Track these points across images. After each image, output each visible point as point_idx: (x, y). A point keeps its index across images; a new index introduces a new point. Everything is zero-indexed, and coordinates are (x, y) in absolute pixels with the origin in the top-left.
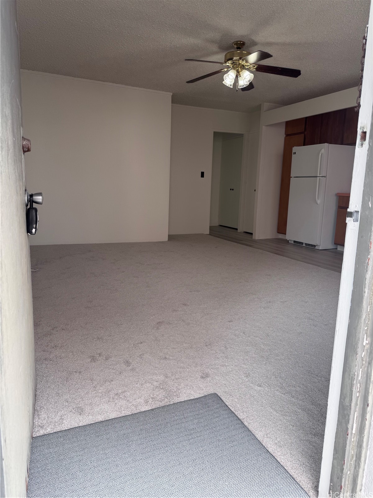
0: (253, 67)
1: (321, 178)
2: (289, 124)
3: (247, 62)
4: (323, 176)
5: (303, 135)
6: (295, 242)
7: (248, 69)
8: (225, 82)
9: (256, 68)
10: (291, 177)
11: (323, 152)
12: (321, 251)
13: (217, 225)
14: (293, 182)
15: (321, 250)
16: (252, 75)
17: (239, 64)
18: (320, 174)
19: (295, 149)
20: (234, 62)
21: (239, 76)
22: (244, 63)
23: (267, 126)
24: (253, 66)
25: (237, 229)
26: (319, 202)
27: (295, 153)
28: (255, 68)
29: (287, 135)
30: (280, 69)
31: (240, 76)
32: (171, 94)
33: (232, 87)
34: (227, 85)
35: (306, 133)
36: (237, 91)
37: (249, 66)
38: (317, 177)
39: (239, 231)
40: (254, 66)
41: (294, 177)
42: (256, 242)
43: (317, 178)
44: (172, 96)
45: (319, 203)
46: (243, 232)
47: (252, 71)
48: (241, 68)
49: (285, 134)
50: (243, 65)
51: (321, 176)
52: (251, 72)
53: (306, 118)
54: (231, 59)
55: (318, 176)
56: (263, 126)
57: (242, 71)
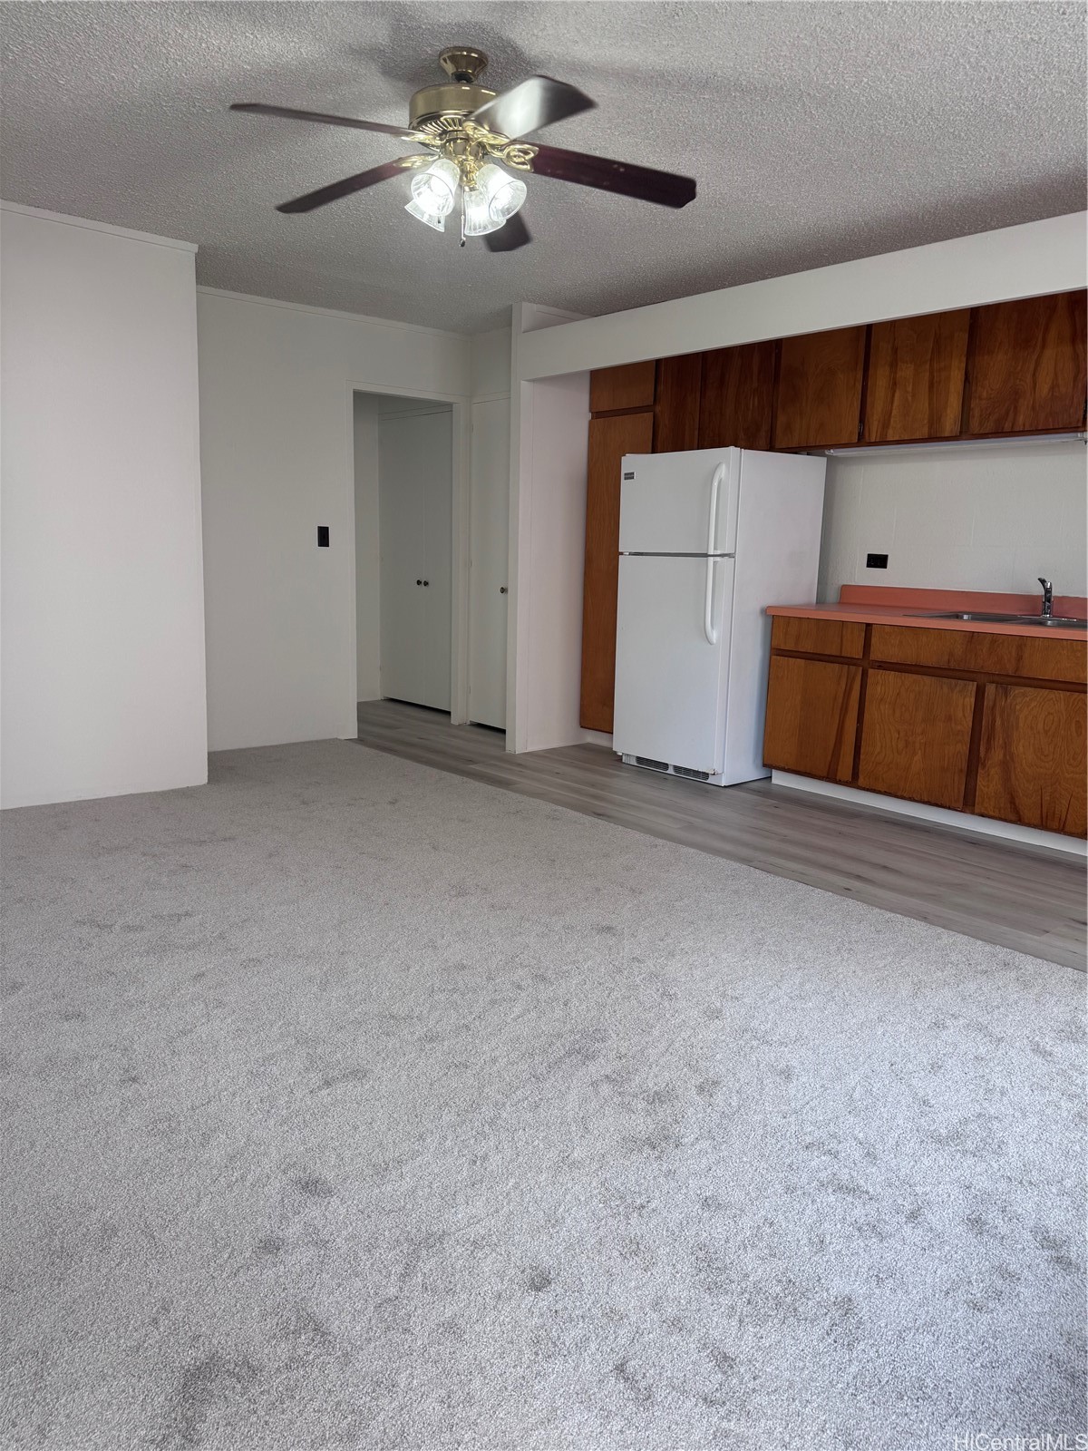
0: (519, 157)
1: (718, 559)
2: (600, 379)
3: (494, 130)
4: (726, 552)
5: (648, 416)
6: (639, 760)
7: (504, 164)
8: (416, 208)
9: (533, 162)
10: (622, 554)
11: (723, 475)
12: (727, 789)
13: (379, 697)
14: (628, 569)
15: (725, 787)
16: (521, 184)
17: (467, 139)
18: (715, 549)
19: (630, 462)
20: (445, 132)
21: (467, 189)
22: (483, 134)
23: (533, 381)
24: (520, 151)
25: (448, 713)
26: (714, 636)
27: (630, 476)
28: (527, 157)
29: (597, 414)
30: (622, 170)
31: (472, 189)
32: (195, 248)
33: (441, 229)
34: (424, 220)
35: (658, 409)
36: (463, 245)
37: (506, 151)
38: (706, 555)
39: (455, 720)
40: (526, 153)
41: (630, 554)
42: (519, 765)
43: (707, 561)
44: (197, 255)
45: (715, 641)
46: (469, 723)
47: (519, 169)
48: (476, 156)
49: (591, 411)
50: (481, 145)
51: (719, 552)
52: (516, 174)
53: (658, 362)
54: (432, 117)
55: (711, 552)
56: (522, 382)
57: (480, 167)
